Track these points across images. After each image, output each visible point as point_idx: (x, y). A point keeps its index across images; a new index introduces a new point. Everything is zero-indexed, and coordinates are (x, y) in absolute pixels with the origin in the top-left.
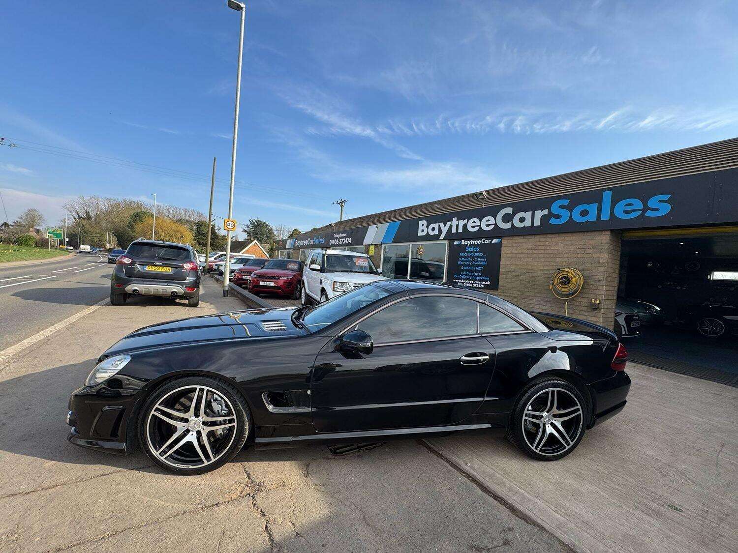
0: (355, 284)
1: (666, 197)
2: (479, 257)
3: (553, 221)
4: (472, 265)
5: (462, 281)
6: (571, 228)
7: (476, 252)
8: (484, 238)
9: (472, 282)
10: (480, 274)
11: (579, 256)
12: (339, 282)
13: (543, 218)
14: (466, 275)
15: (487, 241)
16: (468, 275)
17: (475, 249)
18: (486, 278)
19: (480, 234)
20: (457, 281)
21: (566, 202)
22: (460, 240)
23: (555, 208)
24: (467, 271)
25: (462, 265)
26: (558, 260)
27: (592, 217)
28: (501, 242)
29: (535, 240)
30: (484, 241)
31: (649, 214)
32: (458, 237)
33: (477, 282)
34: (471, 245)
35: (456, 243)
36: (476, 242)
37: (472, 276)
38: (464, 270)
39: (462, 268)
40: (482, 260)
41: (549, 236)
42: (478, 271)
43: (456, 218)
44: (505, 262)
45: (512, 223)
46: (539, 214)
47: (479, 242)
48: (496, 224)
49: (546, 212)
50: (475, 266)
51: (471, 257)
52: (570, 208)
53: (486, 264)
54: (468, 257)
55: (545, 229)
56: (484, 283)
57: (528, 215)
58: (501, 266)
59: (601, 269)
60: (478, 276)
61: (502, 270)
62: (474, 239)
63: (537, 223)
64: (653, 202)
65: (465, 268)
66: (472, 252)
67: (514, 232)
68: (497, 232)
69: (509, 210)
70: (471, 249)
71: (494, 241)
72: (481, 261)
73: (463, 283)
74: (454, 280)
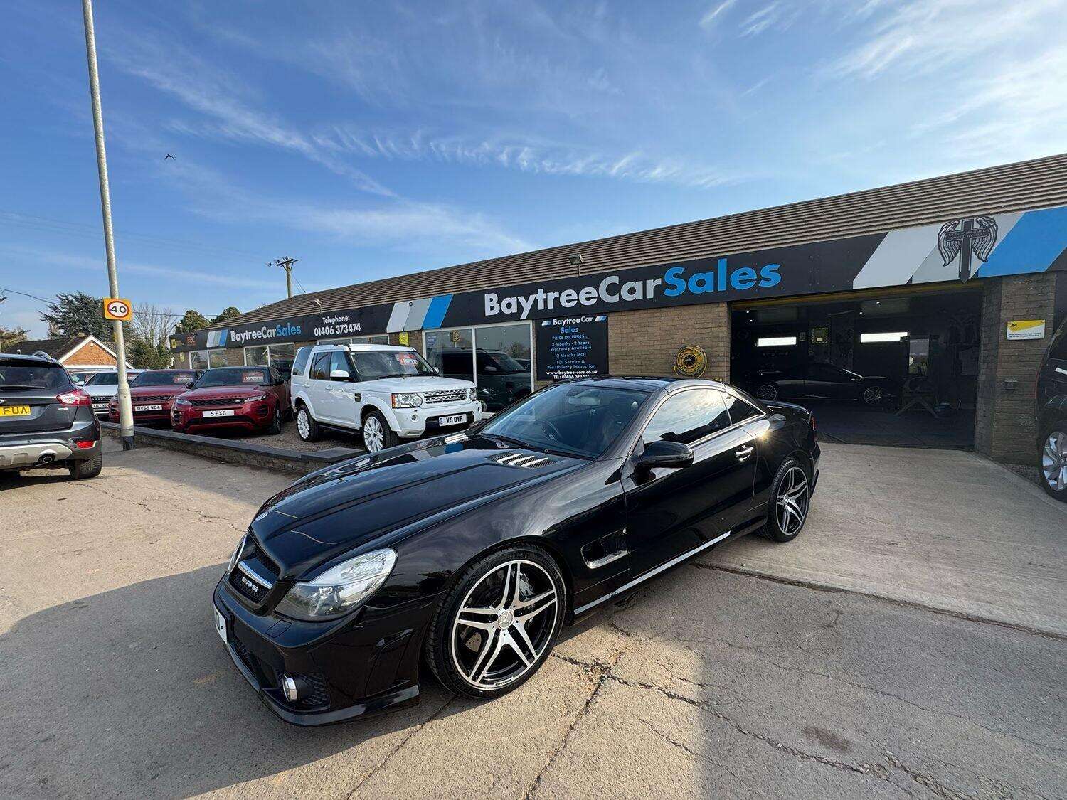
0: (426, 393)
1: (776, 267)
2: (580, 340)
3: (668, 292)
4: (571, 351)
5: (560, 373)
6: (689, 300)
7: (576, 334)
8: (583, 315)
9: (573, 373)
10: (583, 362)
11: (698, 331)
12: (401, 393)
13: (657, 288)
14: (564, 365)
15: (589, 320)
16: (567, 365)
17: (573, 330)
18: (592, 366)
19: (579, 310)
20: (552, 373)
21: (681, 270)
22: (552, 319)
23: (669, 277)
24: (564, 359)
25: (558, 352)
26: (676, 337)
27: (709, 288)
28: (607, 319)
29: (649, 315)
30: (584, 319)
31: (763, 284)
32: (547, 314)
33: (580, 372)
34: (567, 326)
35: (544, 323)
36: (574, 321)
37: (572, 364)
38: (560, 359)
39: (557, 356)
40: (584, 343)
41: (663, 310)
42: (580, 359)
43: (542, 290)
44: (615, 344)
45: (620, 294)
46: (651, 284)
47: (578, 321)
48: (599, 297)
49: (659, 282)
50: (575, 352)
51: (568, 341)
52: (686, 277)
53: (590, 347)
54: (563, 341)
55: (660, 302)
56: (589, 372)
57: (638, 285)
58: (610, 350)
59: (721, 344)
60: (582, 365)
61: (611, 354)
62: (570, 317)
63: (650, 295)
64: (765, 271)
65: (562, 355)
66: (568, 334)
67: (623, 307)
68: (601, 307)
69: (615, 279)
70: (567, 331)
71: (598, 319)
72: (583, 346)
73: (561, 375)
74: (548, 373)
